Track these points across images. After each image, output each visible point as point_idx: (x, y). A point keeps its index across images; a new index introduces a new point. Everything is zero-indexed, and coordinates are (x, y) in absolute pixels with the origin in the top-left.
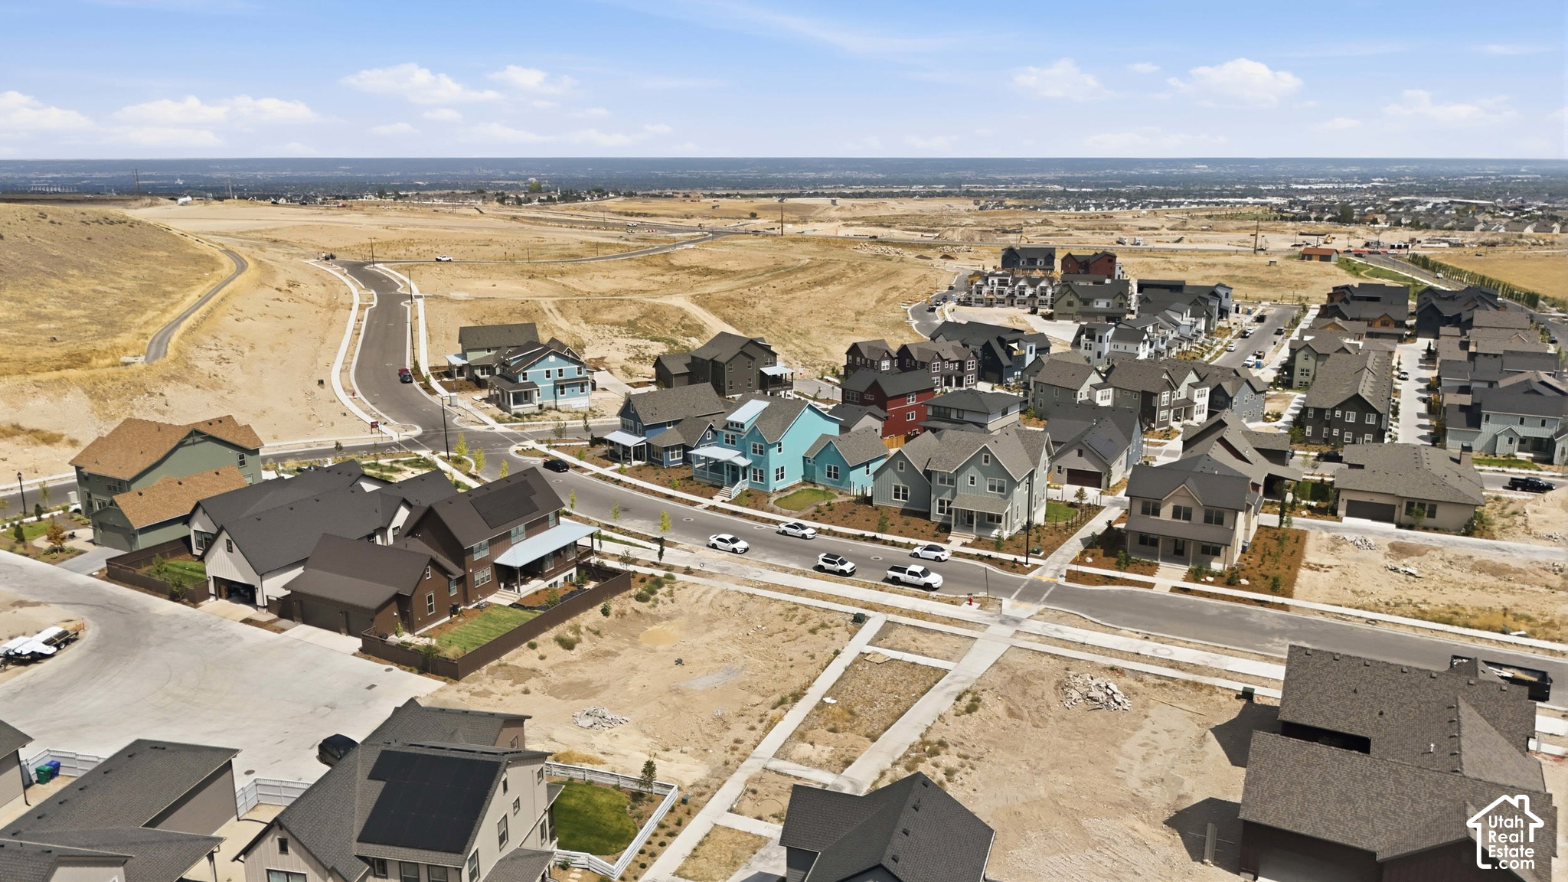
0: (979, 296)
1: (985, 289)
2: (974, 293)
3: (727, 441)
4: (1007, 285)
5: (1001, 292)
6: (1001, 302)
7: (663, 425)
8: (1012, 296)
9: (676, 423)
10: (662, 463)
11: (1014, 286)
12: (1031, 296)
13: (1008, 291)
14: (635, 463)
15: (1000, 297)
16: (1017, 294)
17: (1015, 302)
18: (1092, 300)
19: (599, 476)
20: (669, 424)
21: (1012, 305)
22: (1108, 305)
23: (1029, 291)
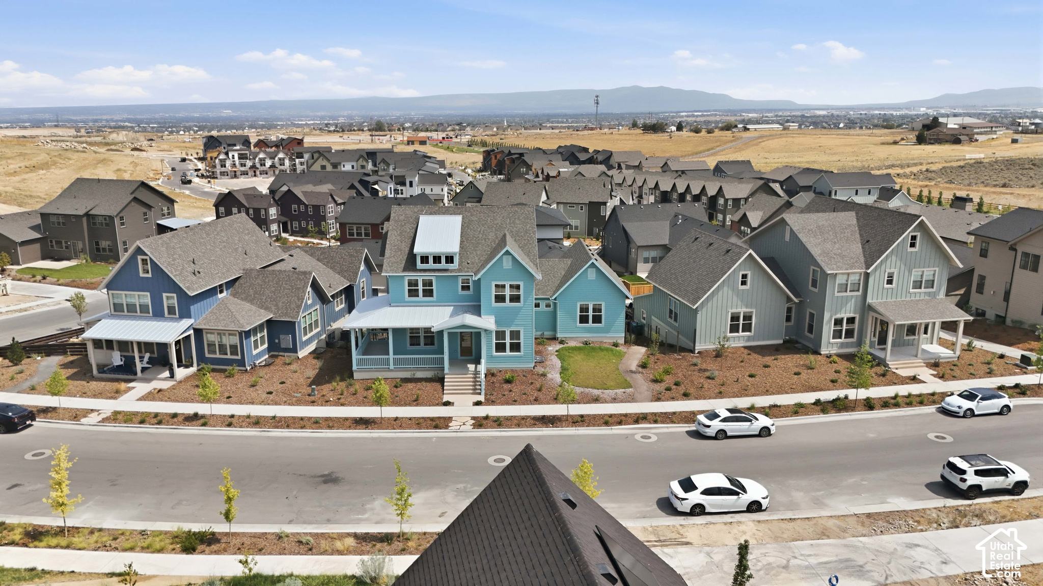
0: (223, 169)
1: (228, 163)
2: (218, 166)
3: (413, 293)
4: (247, 158)
5: (243, 165)
6: (245, 173)
7: (212, 292)
8: (253, 167)
9: (231, 284)
10: (242, 363)
11: (254, 159)
12: (271, 167)
13: (249, 163)
14: (181, 373)
15: (243, 169)
16: (258, 165)
17: (258, 173)
18: (340, 164)
19: (116, 417)
20: (221, 289)
21: (255, 176)
22: (353, 167)
23: (268, 163)
